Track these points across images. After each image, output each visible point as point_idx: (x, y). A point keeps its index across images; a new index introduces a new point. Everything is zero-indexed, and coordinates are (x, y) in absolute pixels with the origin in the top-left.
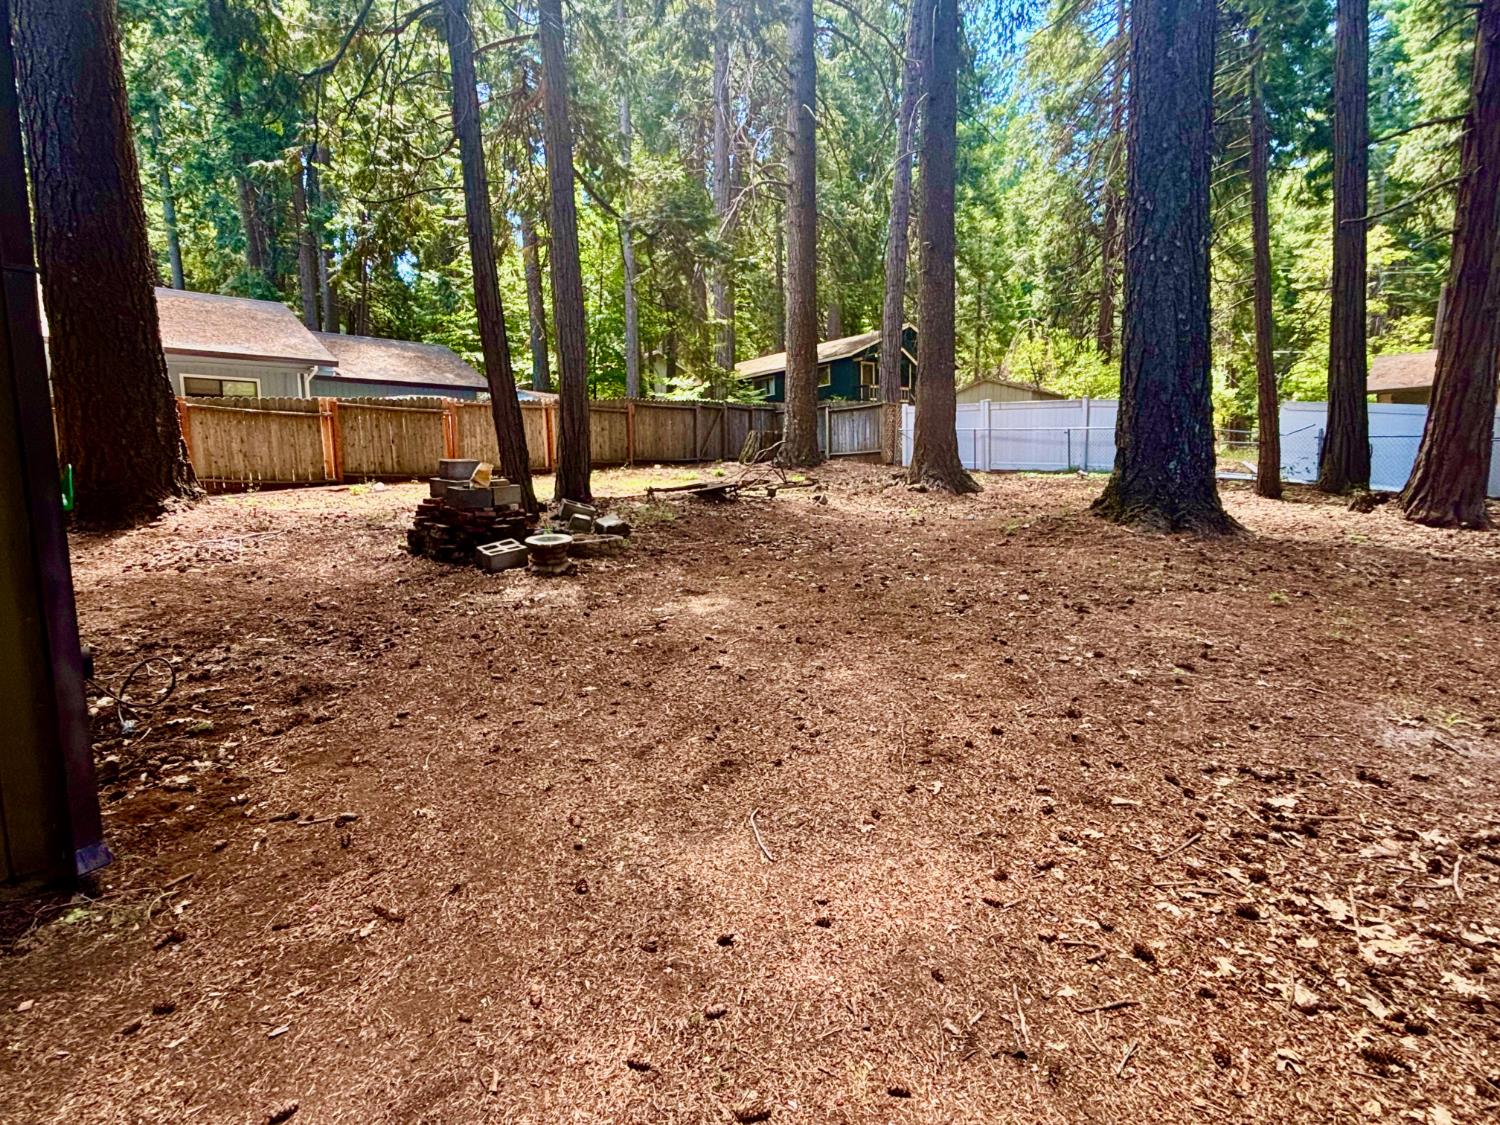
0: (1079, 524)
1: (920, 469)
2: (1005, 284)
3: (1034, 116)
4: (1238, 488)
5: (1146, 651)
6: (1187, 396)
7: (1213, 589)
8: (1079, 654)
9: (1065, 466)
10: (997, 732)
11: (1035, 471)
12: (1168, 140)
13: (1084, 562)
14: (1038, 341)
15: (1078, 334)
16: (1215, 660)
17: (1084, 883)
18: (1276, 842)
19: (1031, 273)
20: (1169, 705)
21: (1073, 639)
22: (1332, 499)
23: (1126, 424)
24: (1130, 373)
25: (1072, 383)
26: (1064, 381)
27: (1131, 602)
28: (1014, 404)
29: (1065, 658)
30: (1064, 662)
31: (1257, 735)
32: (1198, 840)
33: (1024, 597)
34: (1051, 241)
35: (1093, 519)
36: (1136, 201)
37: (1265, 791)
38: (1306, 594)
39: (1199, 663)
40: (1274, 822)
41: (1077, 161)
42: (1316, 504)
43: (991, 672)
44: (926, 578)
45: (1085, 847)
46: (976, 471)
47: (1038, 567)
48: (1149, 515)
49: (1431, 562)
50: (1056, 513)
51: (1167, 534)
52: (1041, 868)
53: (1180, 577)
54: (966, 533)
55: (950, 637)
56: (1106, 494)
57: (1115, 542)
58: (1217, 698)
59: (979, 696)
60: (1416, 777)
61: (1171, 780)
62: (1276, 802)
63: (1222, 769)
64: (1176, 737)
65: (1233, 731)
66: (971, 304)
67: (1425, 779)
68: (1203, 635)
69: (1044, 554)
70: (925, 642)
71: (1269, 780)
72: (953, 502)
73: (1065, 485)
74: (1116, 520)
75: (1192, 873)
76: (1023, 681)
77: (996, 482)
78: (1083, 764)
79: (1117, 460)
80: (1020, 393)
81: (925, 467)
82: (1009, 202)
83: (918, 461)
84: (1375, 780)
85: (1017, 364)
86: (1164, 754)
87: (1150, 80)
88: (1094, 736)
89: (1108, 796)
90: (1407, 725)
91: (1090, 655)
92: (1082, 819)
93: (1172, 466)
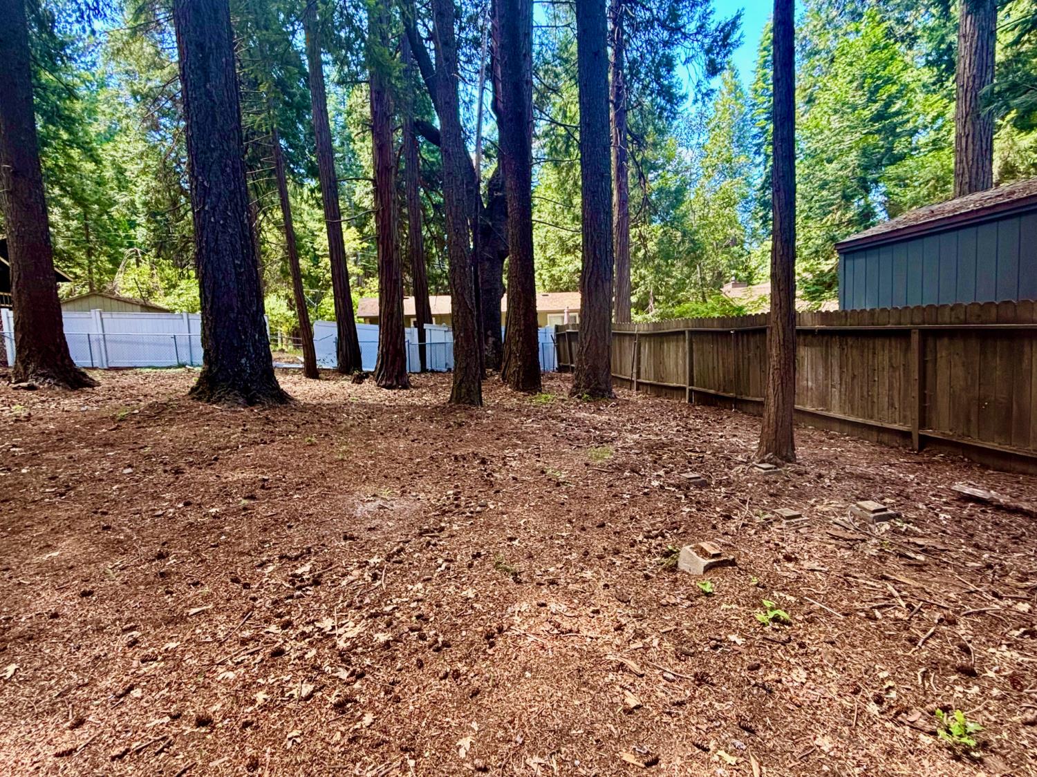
0: (180, 407)
1: (26, 369)
2: (111, 217)
3: (122, 92)
4: (295, 373)
5: (225, 493)
6: (248, 315)
7: (273, 441)
8: (172, 506)
9: (175, 362)
10: (85, 594)
11: (149, 367)
12: (214, 143)
13: (182, 435)
14: (145, 267)
15: (179, 265)
16: (270, 488)
17: (159, 689)
18: (298, 597)
19: (134, 213)
20: (236, 528)
21: (167, 496)
22: (345, 377)
23: (208, 333)
24: (206, 297)
25: (177, 300)
26: (170, 299)
27: (216, 459)
28: (123, 315)
29: (160, 512)
30: (158, 516)
31: (292, 530)
32: (251, 616)
33: (130, 470)
34: (147, 193)
35: (191, 402)
36: (196, 179)
37: (294, 566)
38: (326, 435)
39: (259, 492)
40: (298, 584)
41: (164, 139)
42: (337, 381)
43: (87, 543)
44: (24, 471)
45: (163, 660)
46: (94, 368)
47: (145, 443)
48: (231, 395)
49: (385, 408)
50: (165, 399)
51: (245, 407)
52: (121, 696)
53: (252, 436)
54: (76, 423)
55: (46, 521)
56: (199, 383)
57: (207, 417)
58: (270, 514)
59: (71, 568)
60: (370, 529)
61: (235, 580)
62: (299, 572)
63: (269, 561)
64: (240, 549)
65: (278, 533)
66: (77, 229)
67: (374, 529)
68: (263, 473)
69: (151, 433)
70: (13, 532)
71: (296, 558)
72: (67, 397)
73: (174, 377)
74: (208, 401)
75: (244, 642)
76: (120, 542)
77: (113, 378)
78: (167, 593)
79: (204, 358)
80: (130, 305)
81: (31, 367)
82: (106, 152)
83: (23, 362)
84: (352, 538)
85: (127, 282)
86: (231, 564)
87: (196, 99)
88: (179, 568)
89: (186, 611)
90: (369, 501)
91: (181, 505)
92: (163, 638)
93: (243, 361)
